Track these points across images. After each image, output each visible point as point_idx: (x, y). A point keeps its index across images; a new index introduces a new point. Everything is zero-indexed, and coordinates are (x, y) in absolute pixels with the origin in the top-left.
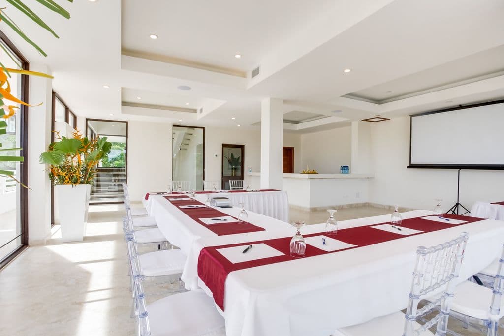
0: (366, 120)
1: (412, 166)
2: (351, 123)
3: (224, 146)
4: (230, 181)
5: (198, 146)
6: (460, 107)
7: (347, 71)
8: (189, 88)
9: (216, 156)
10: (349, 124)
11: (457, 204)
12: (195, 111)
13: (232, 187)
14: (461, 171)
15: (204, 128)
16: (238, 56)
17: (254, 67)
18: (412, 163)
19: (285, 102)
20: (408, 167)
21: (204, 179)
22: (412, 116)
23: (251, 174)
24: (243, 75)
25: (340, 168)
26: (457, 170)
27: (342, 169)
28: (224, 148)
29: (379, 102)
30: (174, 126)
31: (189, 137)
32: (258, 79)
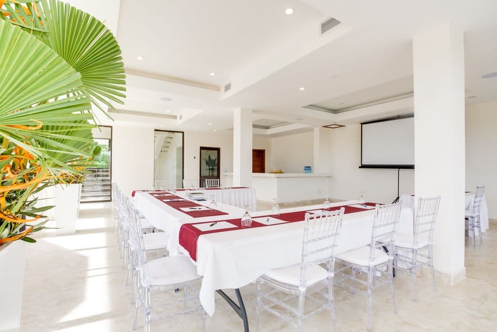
0: (325, 127)
1: (363, 166)
2: (313, 129)
3: (202, 148)
4: (206, 180)
5: (178, 149)
6: (399, 117)
7: (302, 89)
8: (170, 99)
9: (195, 158)
10: (312, 130)
11: (398, 198)
12: (175, 117)
13: (208, 185)
14: (401, 170)
15: (183, 133)
16: (212, 74)
17: (227, 83)
18: (363, 164)
19: (254, 111)
20: (360, 167)
21: (183, 178)
22: (362, 124)
23: (226, 174)
24: (217, 89)
25: (303, 168)
26: (398, 169)
27: (305, 169)
28: (202, 151)
29: (335, 111)
30: (155, 130)
31: (169, 140)
32: (230, 93)
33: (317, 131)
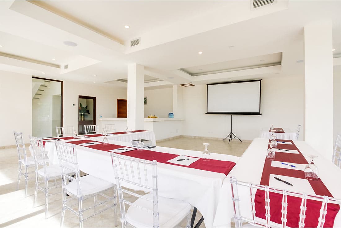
0: (182, 85)
1: (208, 113)
2: (173, 86)
3: (80, 97)
4: (85, 126)
5: (55, 97)
6: (232, 82)
7: (200, 53)
8: (75, 45)
9: (74, 105)
10: (171, 86)
11: (231, 133)
12: (58, 66)
13: (87, 131)
14: (233, 115)
15: (62, 82)
16: (127, 27)
18: (208, 111)
19: (146, 68)
20: (206, 114)
21: (62, 125)
22: (208, 85)
23: (101, 119)
24: (122, 42)
25: (168, 114)
26: (231, 115)
27: (169, 115)
28: (80, 99)
30: (33, 77)
31: (43, 88)
32: (137, 48)
33: (175, 88)
